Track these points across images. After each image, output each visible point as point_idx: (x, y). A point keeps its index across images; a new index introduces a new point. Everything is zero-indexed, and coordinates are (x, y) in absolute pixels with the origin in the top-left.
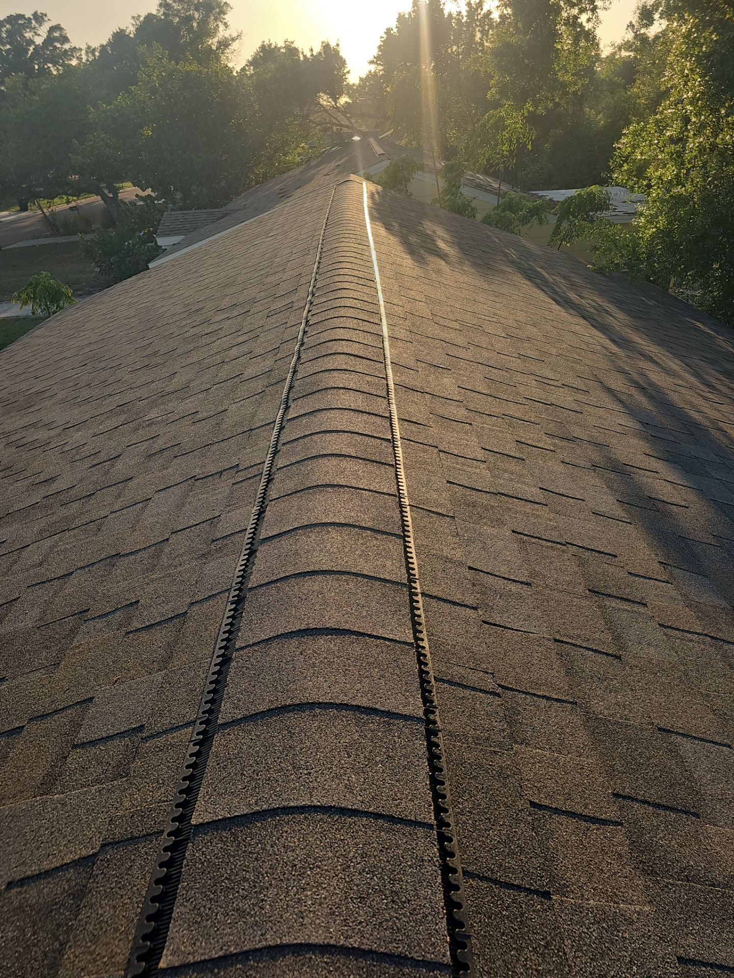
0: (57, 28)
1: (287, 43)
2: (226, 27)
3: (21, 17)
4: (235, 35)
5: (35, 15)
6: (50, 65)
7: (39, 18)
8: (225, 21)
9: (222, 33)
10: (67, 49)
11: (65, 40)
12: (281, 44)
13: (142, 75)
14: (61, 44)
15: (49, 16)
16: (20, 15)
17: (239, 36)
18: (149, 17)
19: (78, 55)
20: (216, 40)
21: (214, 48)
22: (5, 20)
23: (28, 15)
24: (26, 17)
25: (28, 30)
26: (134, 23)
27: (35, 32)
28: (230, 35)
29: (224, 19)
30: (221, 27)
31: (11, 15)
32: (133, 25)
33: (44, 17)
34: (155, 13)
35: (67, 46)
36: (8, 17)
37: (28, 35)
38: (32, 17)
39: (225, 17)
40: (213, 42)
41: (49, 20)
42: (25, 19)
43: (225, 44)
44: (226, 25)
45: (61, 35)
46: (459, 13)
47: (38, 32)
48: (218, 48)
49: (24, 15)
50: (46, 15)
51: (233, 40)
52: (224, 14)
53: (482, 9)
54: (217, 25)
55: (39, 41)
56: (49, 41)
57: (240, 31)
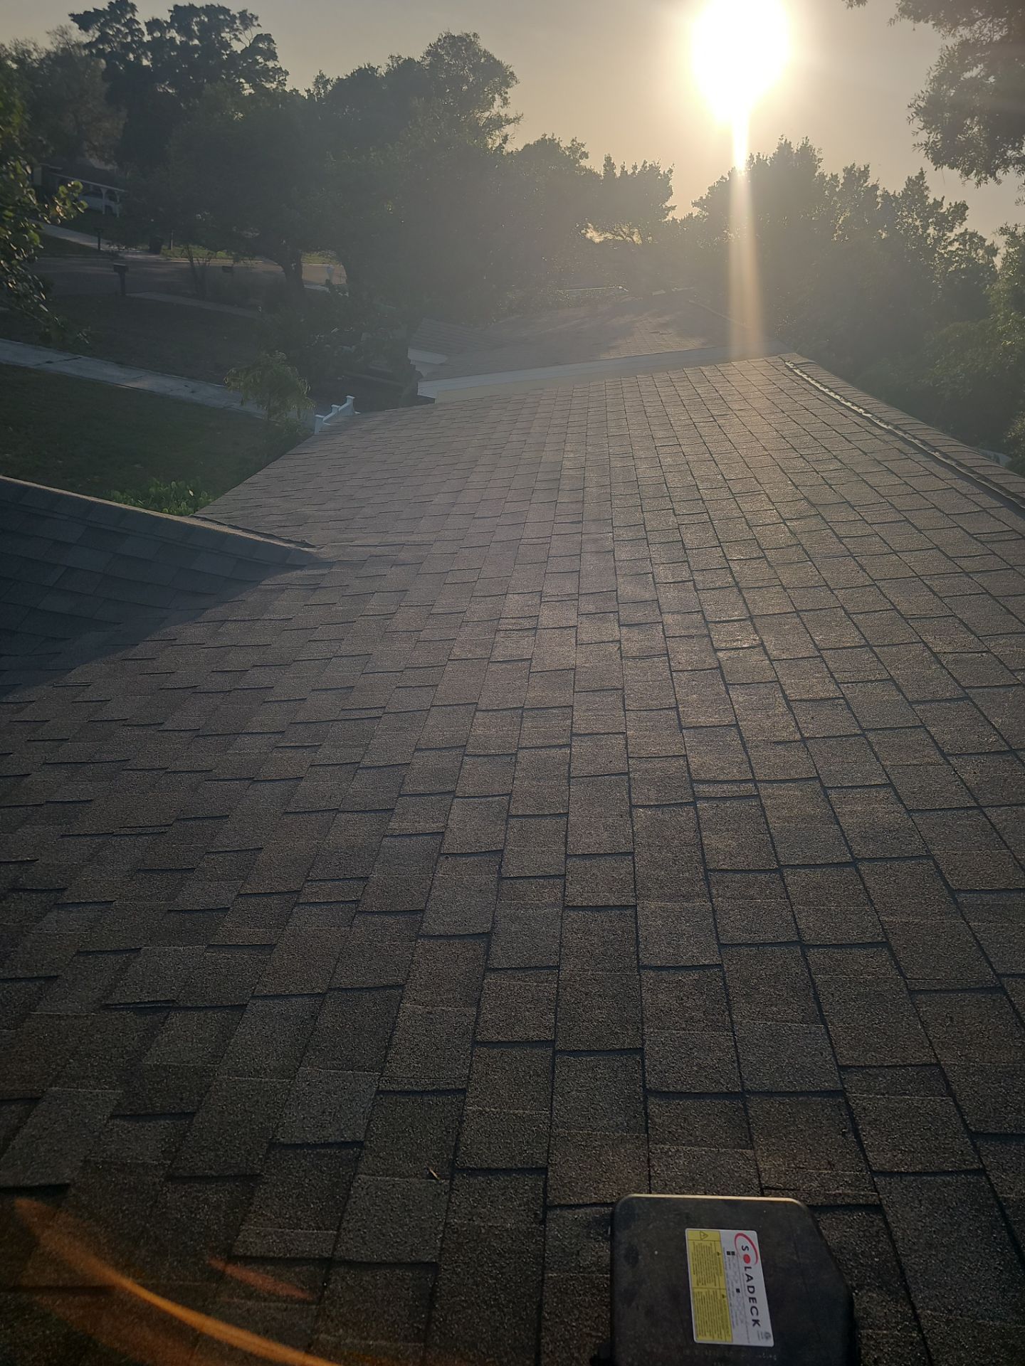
0: (267, 38)
3: (225, 11)
4: (511, 116)
5: (243, 14)
6: (242, 80)
7: (247, 19)
8: (505, 95)
9: (497, 108)
10: (270, 67)
11: (272, 55)
14: (265, 60)
15: (260, 22)
16: (224, 8)
19: (281, 78)
21: (481, 124)
22: (202, 8)
23: (234, 11)
24: (231, 13)
25: (227, 30)
27: (235, 35)
28: (506, 115)
29: (506, 93)
30: (498, 101)
31: (212, 5)
32: (389, 65)
33: (254, 20)
34: (417, 59)
35: (271, 64)
36: (207, 6)
37: (226, 35)
38: (238, 15)
39: (508, 90)
41: (259, 25)
42: (229, 15)
44: (505, 102)
45: (269, 49)
46: (835, 177)
47: (239, 36)
49: (229, 10)
50: (257, 18)
51: (509, 122)
52: (508, 86)
53: (865, 182)
54: (493, 97)
55: (238, 47)
56: (251, 51)
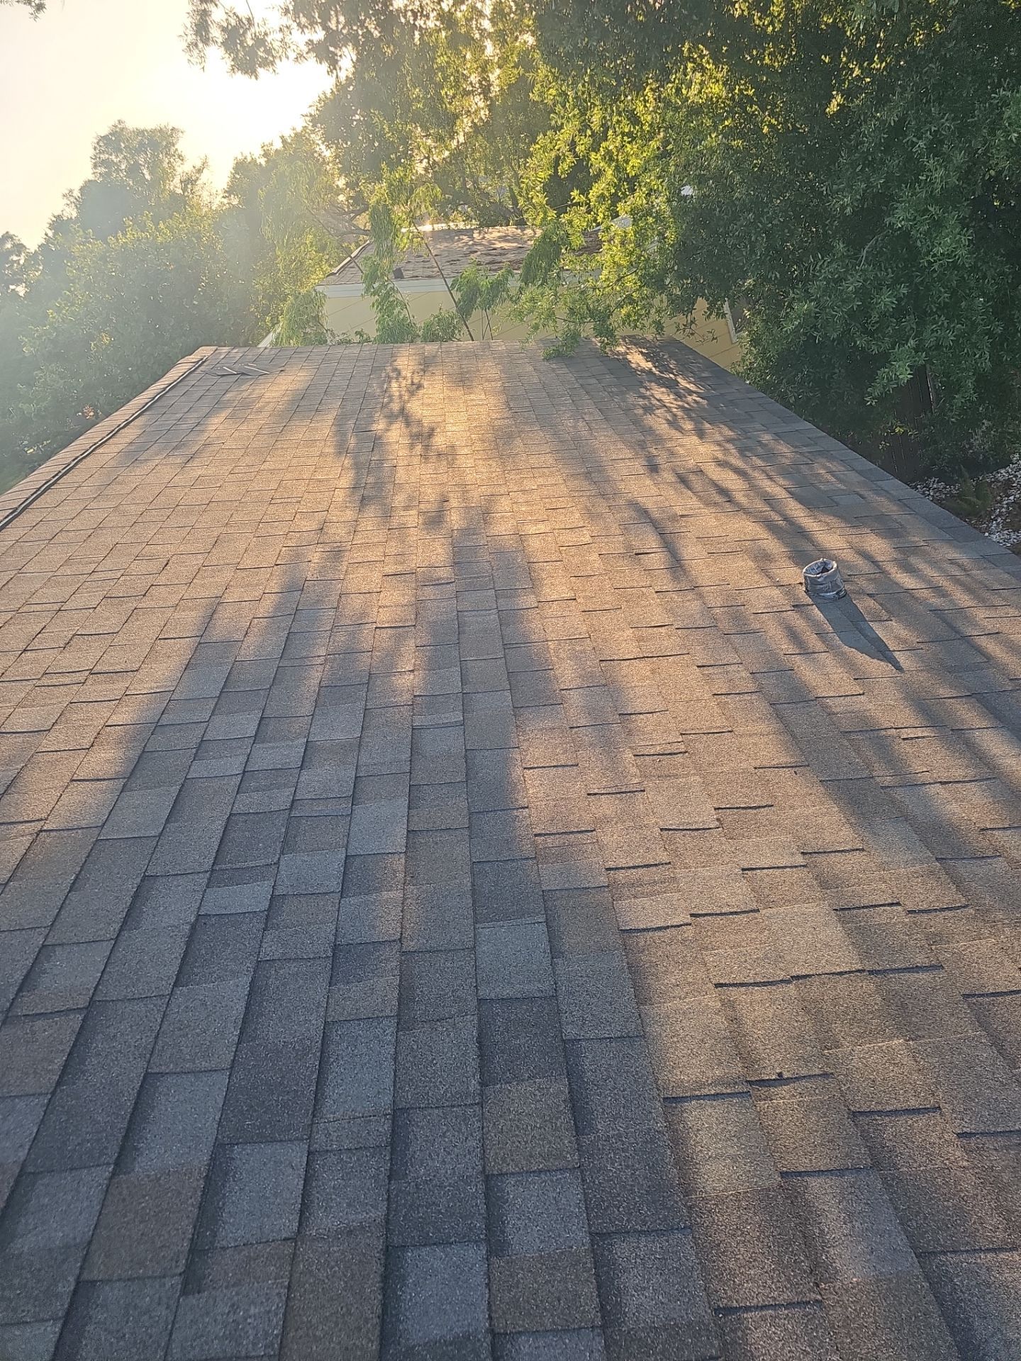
1: (265, 148)
2: (182, 160)
12: (257, 153)
13: (72, 272)
17: (204, 164)
18: (87, 187)
20: (177, 181)
26: (69, 202)
40: (175, 185)
43: (189, 182)
48: (184, 190)
57: (203, 157)
